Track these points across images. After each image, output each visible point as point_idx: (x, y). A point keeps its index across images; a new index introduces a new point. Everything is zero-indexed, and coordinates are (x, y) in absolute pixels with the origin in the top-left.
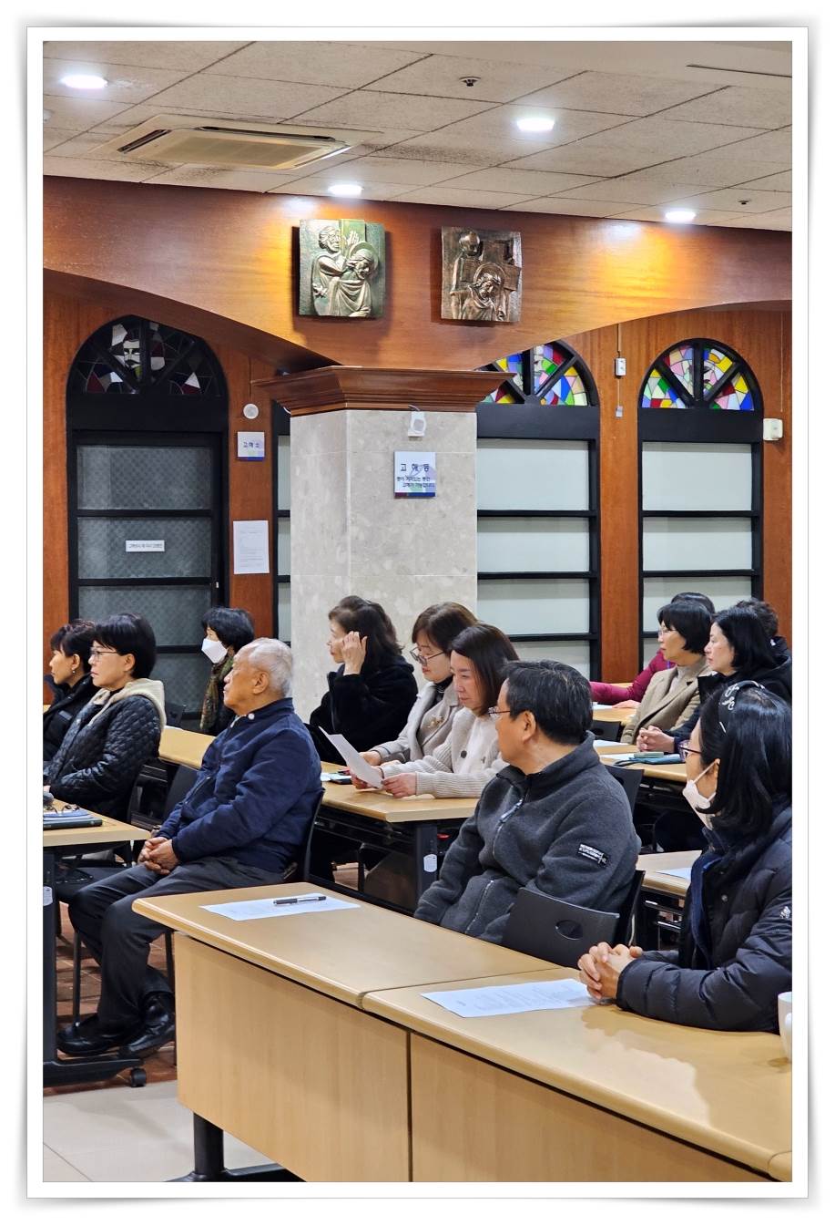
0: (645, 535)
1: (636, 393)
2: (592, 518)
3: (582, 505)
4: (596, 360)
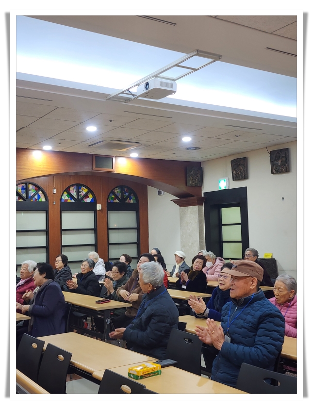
0: (63, 236)
1: (59, 198)
2: (47, 232)
3: (44, 228)
4: (47, 189)
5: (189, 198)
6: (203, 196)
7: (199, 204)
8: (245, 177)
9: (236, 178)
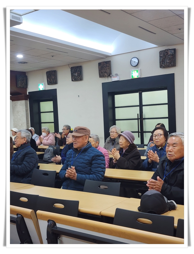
5: (19, 96)
6: (28, 94)
7: (26, 99)
8: (55, 82)
9: (50, 83)
